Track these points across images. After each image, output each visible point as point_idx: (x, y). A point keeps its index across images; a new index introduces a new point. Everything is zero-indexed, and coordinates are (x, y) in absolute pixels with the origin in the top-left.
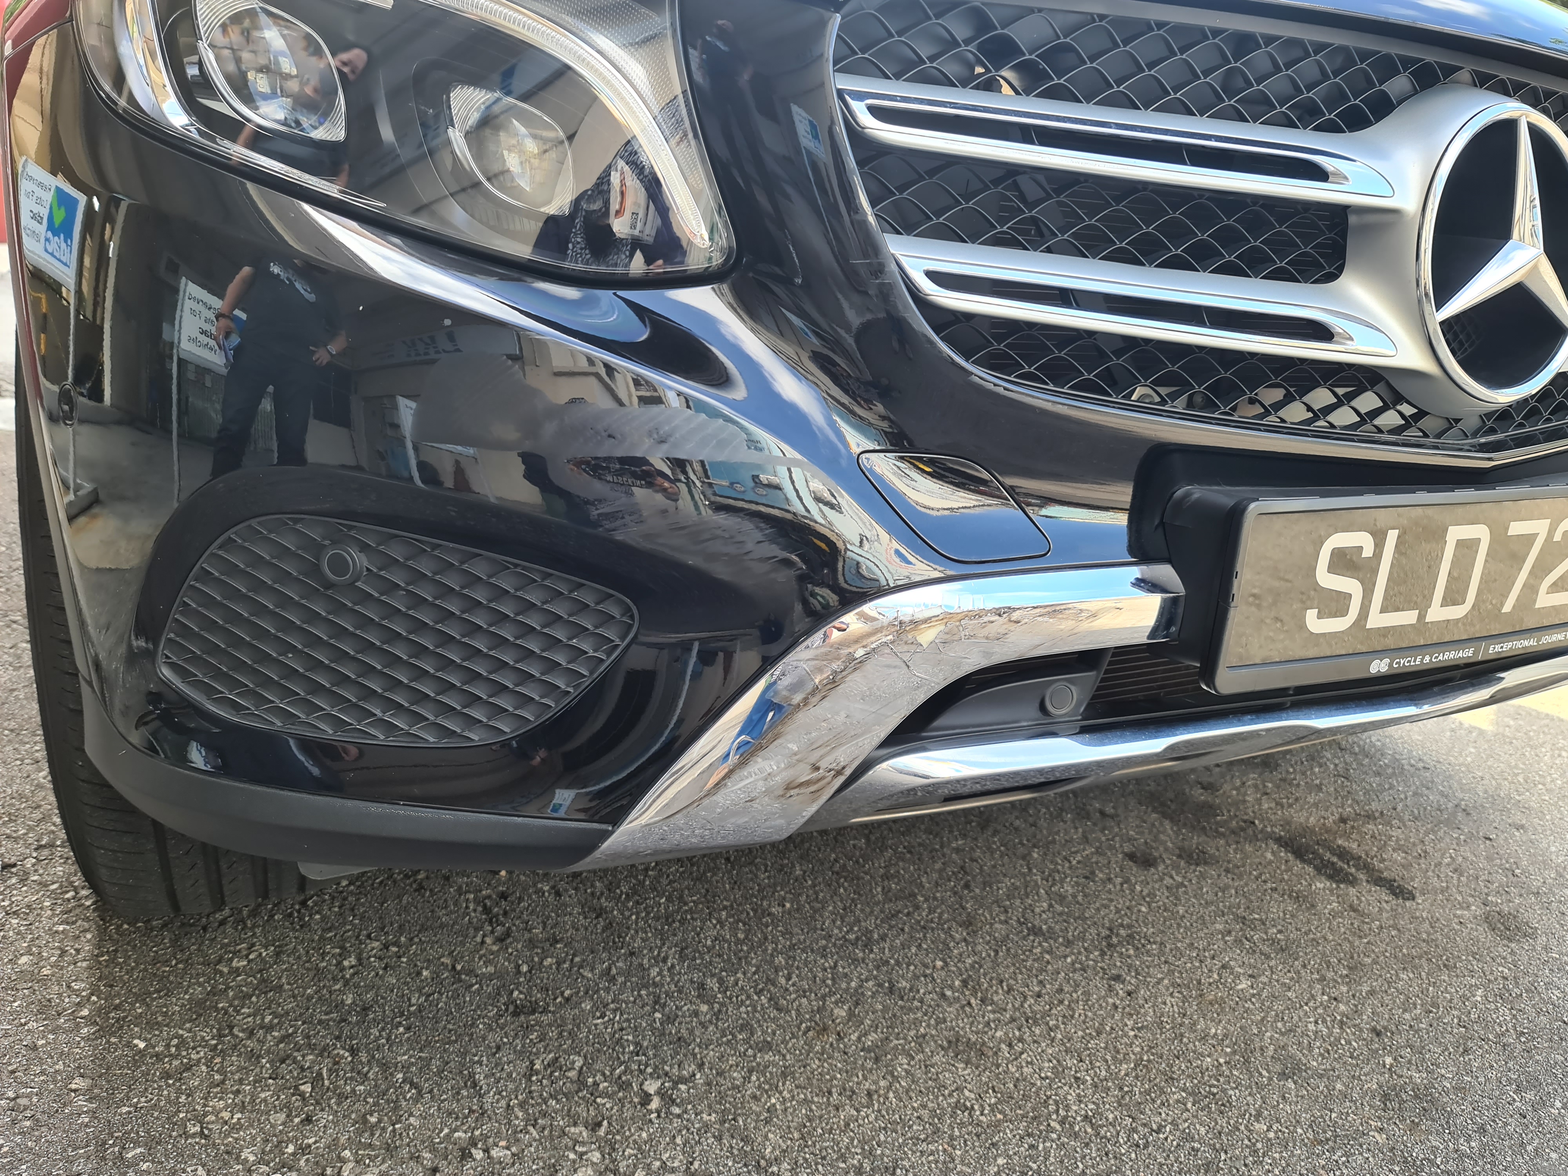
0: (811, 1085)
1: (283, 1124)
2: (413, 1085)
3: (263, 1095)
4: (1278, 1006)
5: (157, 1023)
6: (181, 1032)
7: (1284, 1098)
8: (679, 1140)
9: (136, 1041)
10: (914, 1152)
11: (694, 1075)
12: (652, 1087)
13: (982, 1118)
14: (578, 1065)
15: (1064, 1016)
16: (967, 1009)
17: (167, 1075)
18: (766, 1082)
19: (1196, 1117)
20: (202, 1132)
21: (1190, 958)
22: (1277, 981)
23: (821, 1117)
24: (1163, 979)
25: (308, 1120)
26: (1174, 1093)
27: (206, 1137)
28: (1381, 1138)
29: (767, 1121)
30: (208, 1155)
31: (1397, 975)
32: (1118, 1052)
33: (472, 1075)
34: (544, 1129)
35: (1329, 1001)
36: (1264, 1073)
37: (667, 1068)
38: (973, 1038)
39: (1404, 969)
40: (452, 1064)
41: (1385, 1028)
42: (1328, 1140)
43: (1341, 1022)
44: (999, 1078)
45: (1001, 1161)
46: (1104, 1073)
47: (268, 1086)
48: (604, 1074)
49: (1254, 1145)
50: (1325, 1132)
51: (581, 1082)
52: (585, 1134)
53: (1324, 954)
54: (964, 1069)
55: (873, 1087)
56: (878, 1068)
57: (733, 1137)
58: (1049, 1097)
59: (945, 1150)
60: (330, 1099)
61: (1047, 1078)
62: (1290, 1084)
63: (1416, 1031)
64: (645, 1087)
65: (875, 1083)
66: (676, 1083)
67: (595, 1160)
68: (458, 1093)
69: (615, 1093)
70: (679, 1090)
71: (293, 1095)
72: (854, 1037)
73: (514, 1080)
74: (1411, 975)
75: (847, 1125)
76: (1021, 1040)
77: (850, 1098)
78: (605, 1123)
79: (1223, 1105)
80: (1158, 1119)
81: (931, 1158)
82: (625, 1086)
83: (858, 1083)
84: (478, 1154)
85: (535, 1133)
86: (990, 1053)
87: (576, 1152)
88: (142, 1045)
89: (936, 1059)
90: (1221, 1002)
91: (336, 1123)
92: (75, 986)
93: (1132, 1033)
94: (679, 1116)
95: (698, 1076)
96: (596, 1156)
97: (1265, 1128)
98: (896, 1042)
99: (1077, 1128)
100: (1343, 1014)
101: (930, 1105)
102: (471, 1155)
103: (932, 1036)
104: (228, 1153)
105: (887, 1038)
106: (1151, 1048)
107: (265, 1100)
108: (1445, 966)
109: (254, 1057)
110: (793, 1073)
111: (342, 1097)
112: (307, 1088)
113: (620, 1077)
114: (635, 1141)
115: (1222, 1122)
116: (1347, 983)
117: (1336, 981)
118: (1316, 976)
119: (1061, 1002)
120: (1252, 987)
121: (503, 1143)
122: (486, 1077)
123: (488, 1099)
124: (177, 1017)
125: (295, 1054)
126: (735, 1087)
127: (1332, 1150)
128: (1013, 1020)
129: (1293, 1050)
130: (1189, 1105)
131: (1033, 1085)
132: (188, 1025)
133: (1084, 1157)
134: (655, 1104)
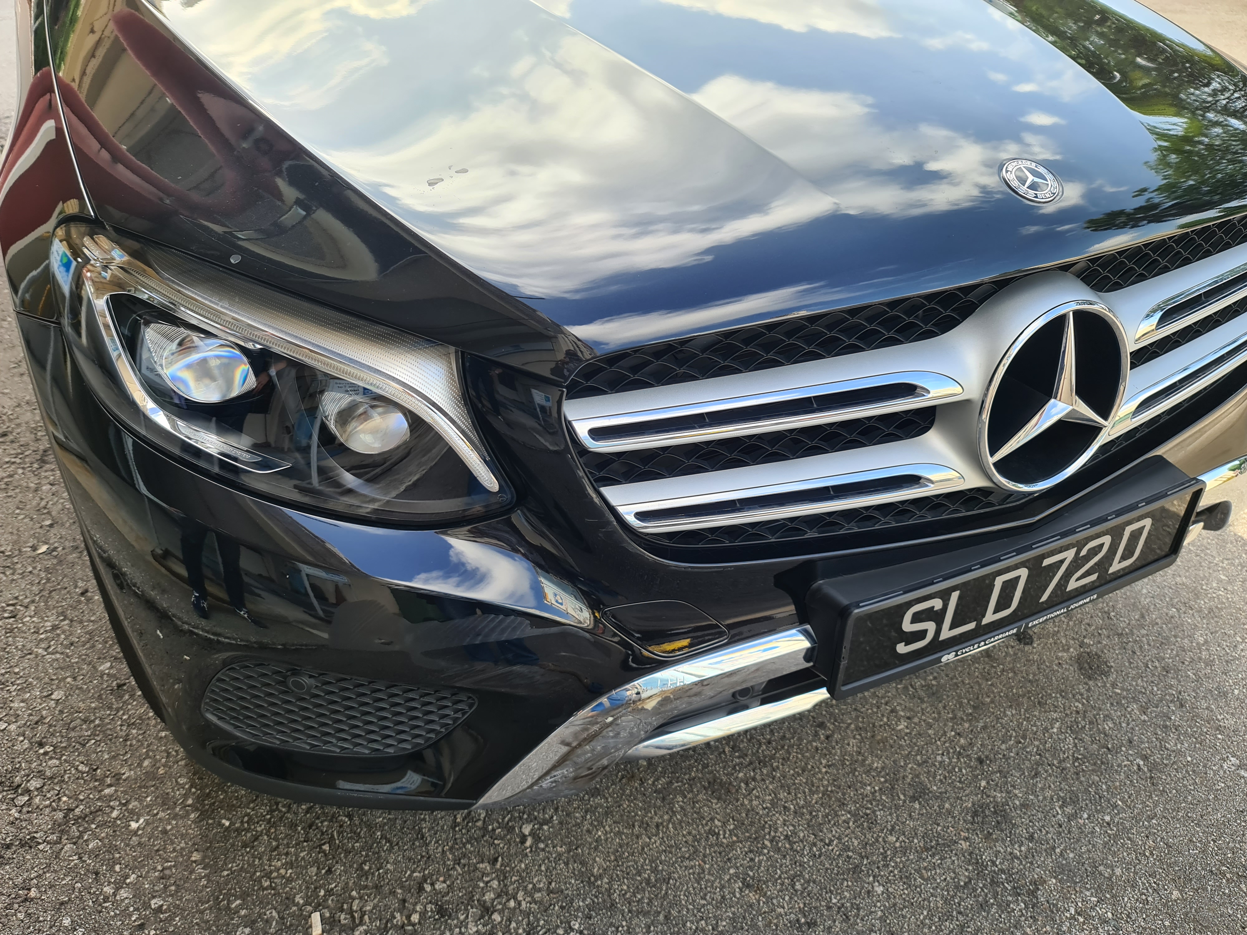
0: (622, 820)
1: (316, 875)
2: (388, 841)
3: (302, 855)
4: (921, 743)
5: (233, 805)
6: (248, 811)
7: (910, 816)
8: (543, 868)
9: (224, 821)
10: (681, 867)
11: (552, 817)
12: (527, 829)
13: (724, 841)
14: (483, 816)
15: (783, 759)
16: (723, 756)
17: (245, 846)
18: (596, 820)
19: (853, 832)
20: (271, 885)
21: (872, 704)
22: (924, 721)
23: (628, 844)
24: (851, 724)
25: (329, 871)
26: (843, 815)
27: (274, 889)
28: (964, 845)
29: (596, 849)
30: (277, 902)
31: (1004, 712)
32: (813, 786)
33: (420, 829)
34: (465, 865)
35: (954, 737)
36: (902, 797)
37: (536, 813)
38: (724, 779)
39: (1011, 706)
40: (408, 822)
41: (987, 757)
42: (932, 847)
43: (959, 752)
44: (737, 810)
45: (732, 871)
46: (802, 802)
47: (304, 847)
48: (498, 822)
49: (886, 852)
50: (931, 841)
51: (484, 828)
52: (488, 868)
53: (960, 697)
54: (716, 804)
55: (660, 821)
56: (664, 806)
57: (575, 862)
58: (766, 822)
59: (700, 865)
60: (340, 854)
61: (767, 808)
62: (917, 806)
63: (1007, 760)
64: (523, 830)
65: (662, 817)
66: (541, 825)
67: (495, 886)
68: (413, 844)
69: (505, 836)
70: (543, 830)
71: (319, 853)
72: (650, 782)
73: (445, 832)
74: (1014, 712)
75: (643, 849)
76: (754, 779)
77: (646, 830)
78: (500, 859)
79: (872, 823)
80: (830, 836)
81: (691, 871)
82: (511, 830)
83: (651, 818)
84: (428, 888)
85: (459, 870)
86: (734, 791)
87: (484, 882)
88: (227, 823)
89: (700, 797)
90: (884, 741)
91: (346, 872)
92: (182, 781)
93: (824, 770)
94: (543, 850)
95: (555, 818)
96: (495, 884)
97: (894, 839)
98: (676, 784)
99: (780, 844)
100: (962, 747)
101: (694, 832)
102: (424, 889)
103: (699, 778)
104: (287, 898)
105: (671, 782)
106: (834, 780)
107: (303, 858)
108: (1039, 703)
109: (293, 826)
110: (612, 812)
111: (347, 852)
112: (326, 847)
113: (508, 823)
114: (518, 871)
115: (869, 836)
116: (970, 721)
117: (962, 719)
118: (950, 715)
119: (783, 747)
120: (907, 727)
121: (442, 879)
122: (429, 831)
123: (431, 847)
124: (244, 799)
125: (317, 821)
126: (577, 825)
127: (933, 856)
128: (751, 763)
129: (923, 778)
130: (851, 824)
131: (758, 813)
132: (252, 805)
133: (781, 866)
134: (529, 843)
